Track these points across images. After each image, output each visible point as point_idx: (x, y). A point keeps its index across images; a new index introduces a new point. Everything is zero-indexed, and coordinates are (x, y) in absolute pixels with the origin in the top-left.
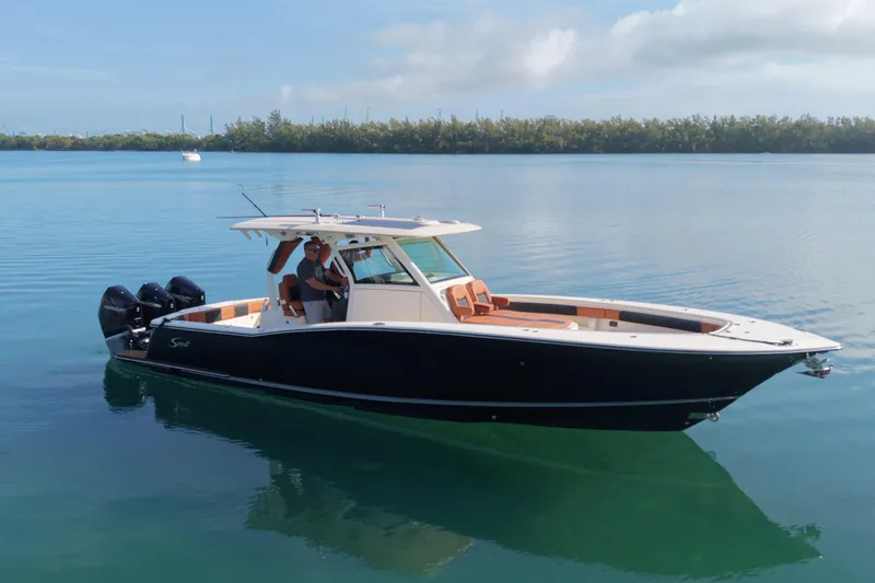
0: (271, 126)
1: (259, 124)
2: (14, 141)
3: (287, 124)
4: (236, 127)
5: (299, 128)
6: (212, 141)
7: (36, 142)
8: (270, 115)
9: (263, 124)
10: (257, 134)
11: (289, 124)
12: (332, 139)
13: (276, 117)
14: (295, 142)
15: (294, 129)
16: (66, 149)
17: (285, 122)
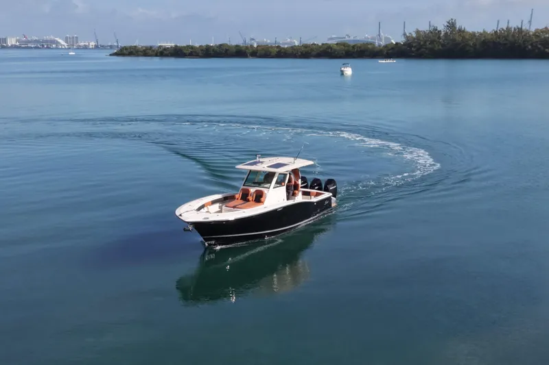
0: (446, 33)
1: (435, 32)
2: (234, 50)
3: (461, 31)
4: (414, 35)
5: (473, 35)
6: (392, 48)
7: (251, 51)
8: (446, 24)
9: (440, 32)
10: (432, 42)
11: (464, 31)
12: (505, 44)
13: (451, 25)
14: (468, 48)
15: (467, 37)
16: (273, 57)
17: (460, 30)
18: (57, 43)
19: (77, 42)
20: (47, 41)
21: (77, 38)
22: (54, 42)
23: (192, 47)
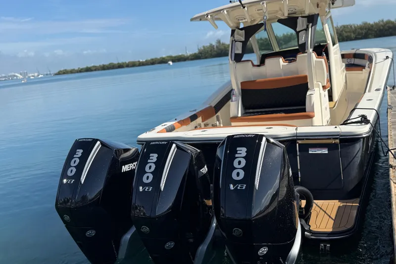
0: (217, 46)
1: (212, 46)
2: (117, 65)
4: (202, 49)
8: (216, 41)
9: (214, 46)
10: (211, 50)
13: (219, 42)
17: (223, 44)
18: (17, 76)
19: (27, 75)
20: (11, 76)
21: (26, 72)
22: (15, 76)
23: (95, 67)
